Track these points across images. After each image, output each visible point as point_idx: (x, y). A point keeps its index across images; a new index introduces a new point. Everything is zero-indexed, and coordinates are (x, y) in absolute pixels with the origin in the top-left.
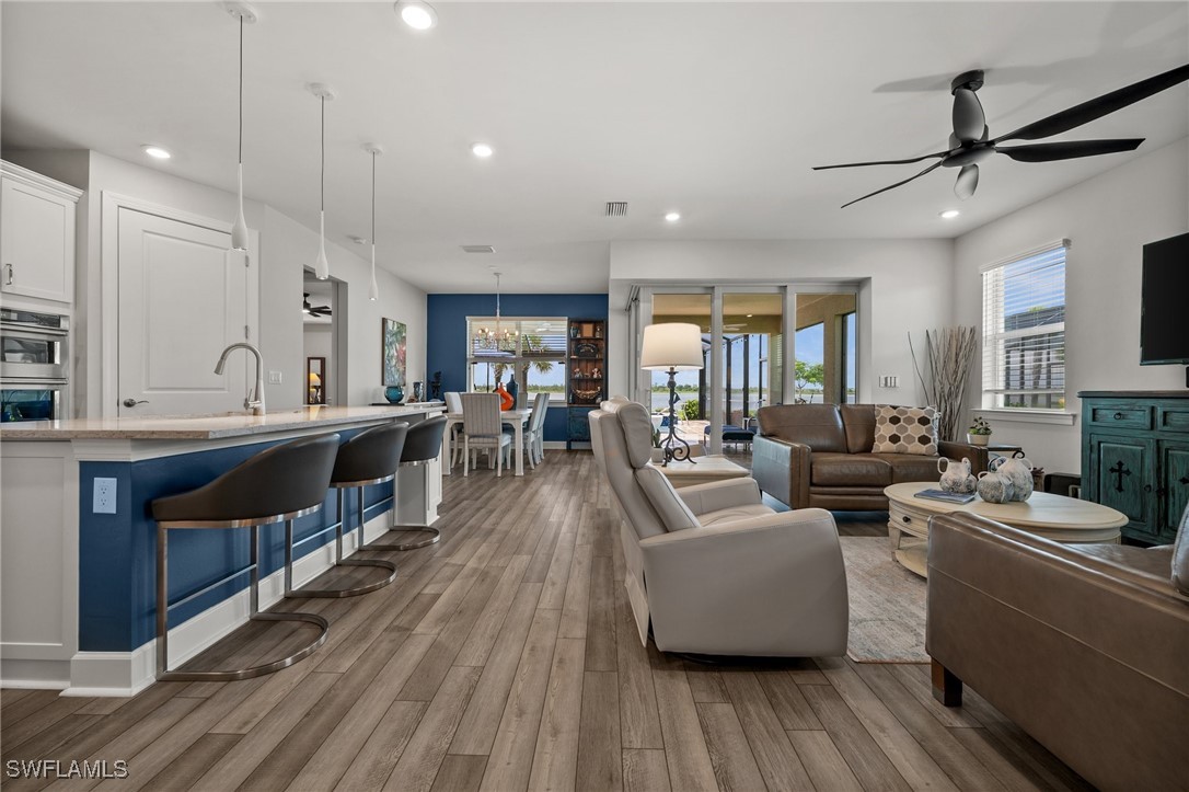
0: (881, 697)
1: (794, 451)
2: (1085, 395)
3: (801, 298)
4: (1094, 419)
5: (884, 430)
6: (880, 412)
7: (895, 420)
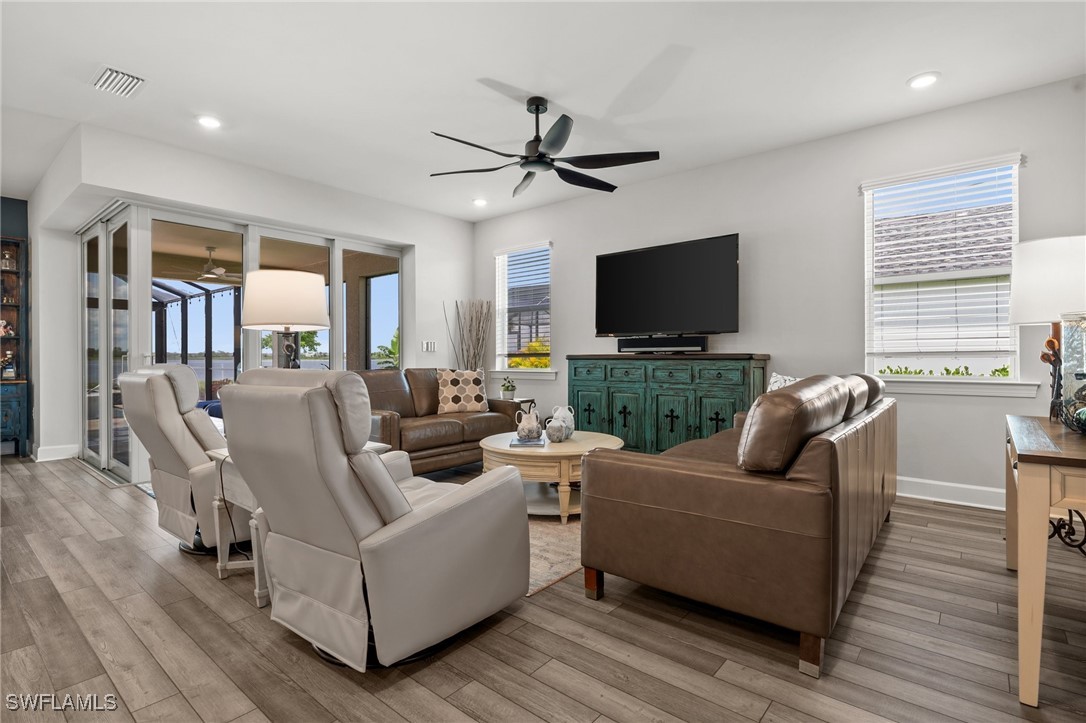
0: (562, 614)
1: (384, 419)
2: (570, 358)
3: (345, 252)
4: (575, 375)
5: (447, 392)
6: (441, 376)
7: (455, 382)
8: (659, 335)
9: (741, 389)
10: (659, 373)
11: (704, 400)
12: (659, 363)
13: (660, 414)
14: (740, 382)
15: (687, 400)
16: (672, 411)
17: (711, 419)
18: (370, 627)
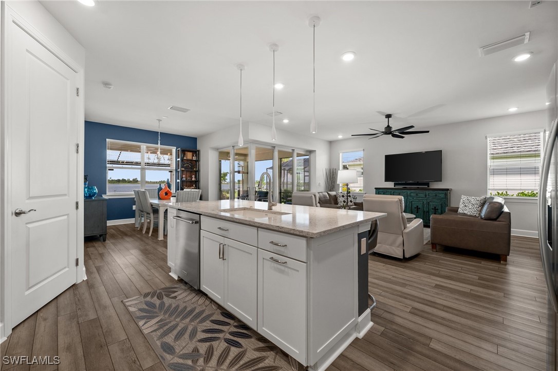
2: (376, 189)
3: (297, 153)
5: (341, 199)
6: (338, 194)
7: (343, 196)
8: (411, 182)
9: (445, 199)
10: (412, 194)
11: (430, 203)
12: (412, 191)
13: (413, 207)
14: (444, 197)
15: (423, 202)
16: (417, 206)
17: (433, 209)
18: (404, 250)
